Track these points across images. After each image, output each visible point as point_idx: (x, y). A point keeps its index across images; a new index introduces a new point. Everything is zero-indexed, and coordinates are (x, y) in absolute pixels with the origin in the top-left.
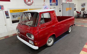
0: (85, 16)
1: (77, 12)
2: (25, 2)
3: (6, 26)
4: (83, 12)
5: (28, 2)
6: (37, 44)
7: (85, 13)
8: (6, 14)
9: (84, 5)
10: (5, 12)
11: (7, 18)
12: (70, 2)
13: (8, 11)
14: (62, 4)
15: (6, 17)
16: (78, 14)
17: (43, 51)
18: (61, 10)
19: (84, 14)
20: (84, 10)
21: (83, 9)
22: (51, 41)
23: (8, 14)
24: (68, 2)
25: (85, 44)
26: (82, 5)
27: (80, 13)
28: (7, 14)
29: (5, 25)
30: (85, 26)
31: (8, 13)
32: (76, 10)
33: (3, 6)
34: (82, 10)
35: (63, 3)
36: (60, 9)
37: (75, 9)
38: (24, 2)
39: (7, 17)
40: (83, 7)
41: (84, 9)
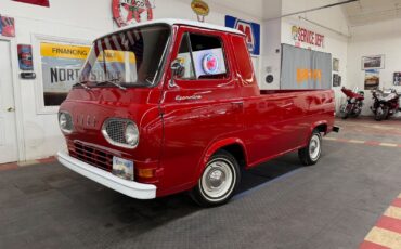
0: (380, 110)
1: (344, 90)
2: (114, 19)
3: (11, 113)
4: (374, 94)
5: (129, 19)
6: (154, 172)
7: (381, 98)
8: (20, 56)
9: (378, 64)
10: (19, 47)
11: (23, 76)
12: (314, 48)
13: (30, 47)
14: (277, 51)
15: (17, 71)
16: (349, 101)
17: (179, 220)
18: (276, 75)
19: (378, 103)
20: (377, 84)
21: (374, 82)
22: (224, 176)
23: (31, 59)
24: (304, 45)
25: (388, 205)
26: (366, 65)
27: (361, 99)
28: (28, 56)
29: (9, 110)
30: (383, 144)
31: (31, 53)
32: (339, 85)
33: (11, 21)
34: (367, 86)
35: (282, 45)
36: (269, 69)
37: (337, 80)
38: (110, 16)
39: (21, 71)
40: (372, 71)
41: (377, 80)
